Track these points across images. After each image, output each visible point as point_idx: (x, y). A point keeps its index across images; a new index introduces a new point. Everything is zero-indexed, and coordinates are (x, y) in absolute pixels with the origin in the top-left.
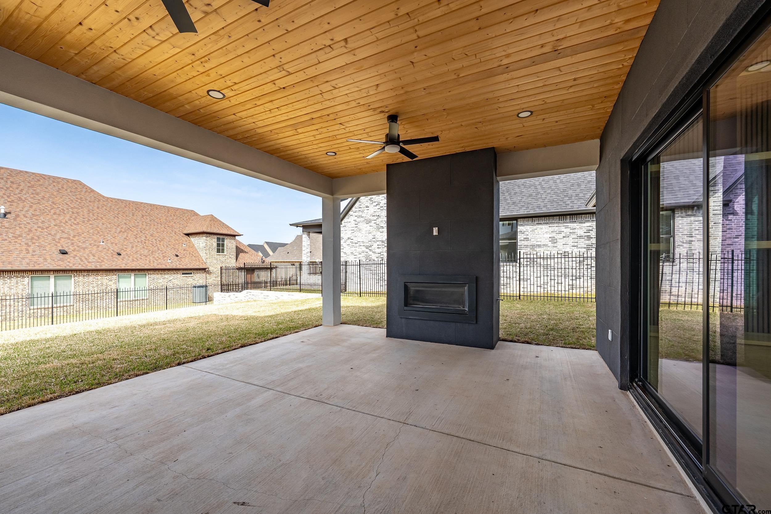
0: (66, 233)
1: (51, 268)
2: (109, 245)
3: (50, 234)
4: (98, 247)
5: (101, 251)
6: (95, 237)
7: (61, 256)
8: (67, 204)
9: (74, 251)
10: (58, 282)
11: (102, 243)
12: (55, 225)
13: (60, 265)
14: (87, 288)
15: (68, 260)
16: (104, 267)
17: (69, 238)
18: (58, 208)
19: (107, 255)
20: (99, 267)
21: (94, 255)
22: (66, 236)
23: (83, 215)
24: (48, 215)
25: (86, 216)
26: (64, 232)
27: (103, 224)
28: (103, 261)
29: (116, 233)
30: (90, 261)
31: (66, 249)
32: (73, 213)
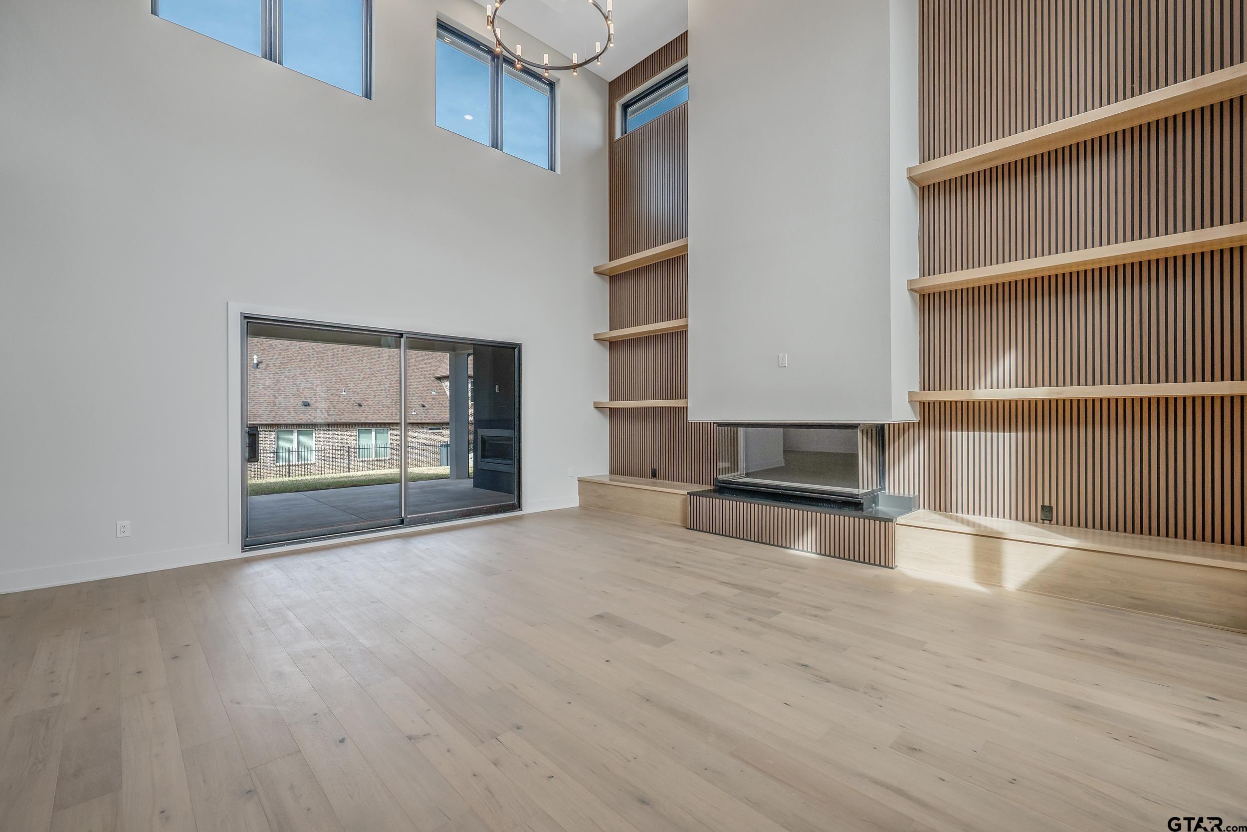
0: (310, 383)
1: (294, 422)
2: (351, 395)
3: (295, 384)
4: (340, 397)
5: (342, 403)
6: (337, 386)
7: (304, 408)
8: (313, 349)
9: (316, 402)
10: (301, 437)
11: (343, 393)
12: (300, 374)
13: (301, 419)
14: (328, 444)
15: (309, 413)
16: (343, 421)
17: (312, 388)
18: (305, 353)
19: (348, 406)
20: (338, 421)
21: (334, 407)
22: (309, 385)
23: (327, 361)
24: (294, 362)
25: (330, 360)
26: (307, 381)
27: (346, 370)
28: (343, 414)
29: (359, 379)
30: (330, 413)
31: (309, 401)
32: (318, 358)
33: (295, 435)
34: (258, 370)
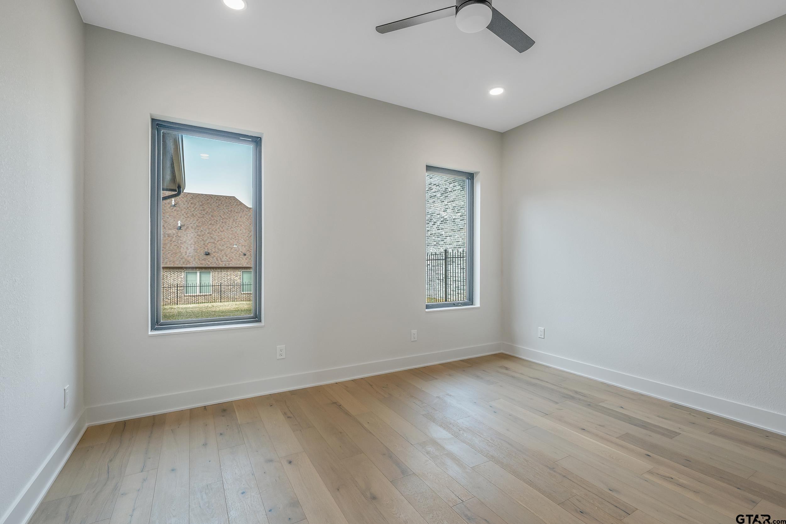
0: (213, 239)
1: (196, 266)
2: (240, 247)
3: (203, 240)
4: (232, 249)
5: (232, 253)
6: (231, 241)
7: (205, 257)
8: (221, 216)
9: (214, 252)
10: (203, 275)
11: (235, 246)
12: (208, 233)
13: (202, 264)
14: (220, 281)
15: (208, 260)
16: (231, 265)
17: (214, 243)
18: (214, 219)
19: (236, 255)
20: (227, 266)
21: (226, 256)
22: (212, 241)
23: (229, 224)
24: (206, 225)
25: (231, 223)
26: (212, 238)
27: (240, 230)
28: (231, 260)
29: (248, 237)
30: (223, 260)
31: (210, 251)
32: (222, 223)
33: (198, 274)
34: (180, 231)
